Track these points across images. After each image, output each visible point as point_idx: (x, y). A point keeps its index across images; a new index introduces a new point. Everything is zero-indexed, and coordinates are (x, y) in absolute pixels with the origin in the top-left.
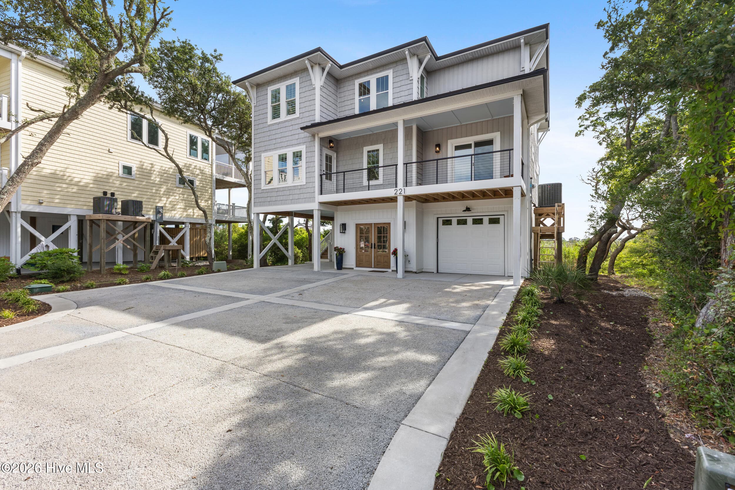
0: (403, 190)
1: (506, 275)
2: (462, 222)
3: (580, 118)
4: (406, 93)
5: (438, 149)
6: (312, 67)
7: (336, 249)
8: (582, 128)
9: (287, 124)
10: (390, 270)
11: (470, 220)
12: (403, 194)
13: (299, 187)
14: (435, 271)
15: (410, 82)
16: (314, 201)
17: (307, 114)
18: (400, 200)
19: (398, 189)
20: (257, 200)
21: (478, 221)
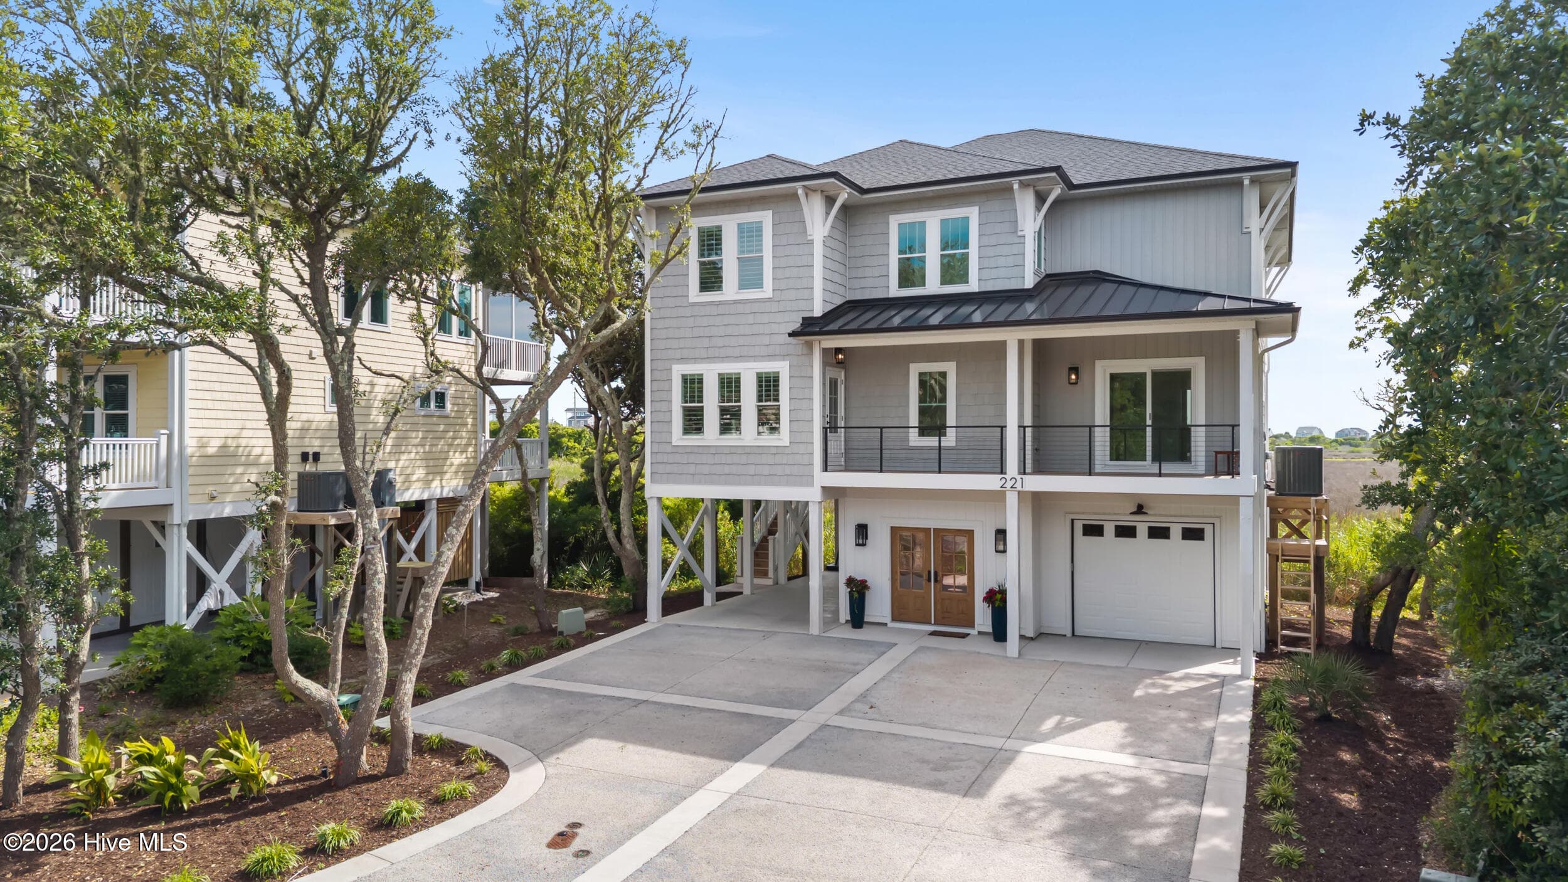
0: (1019, 481)
1: (1218, 646)
2: (1124, 532)
3: (1358, 314)
4: (1010, 261)
5: (1073, 377)
6: (807, 195)
7: (850, 582)
8: (1362, 334)
9: (740, 308)
10: (974, 632)
11: (1142, 530)
12: (1019, 488)
13: (774, 451)
14: (1069, 634)
15: (1017, 240)
16: (812, 484)
17: (792, 294)
18: (1012, 499)
19: (1008, 476)
20: (661, 468)
21: (1159, 533)
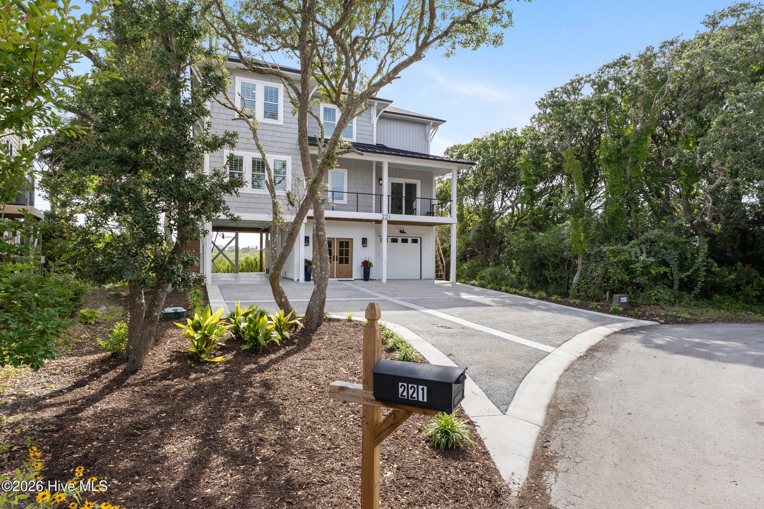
0: (389, 216)
1: (423, 278)
2: (395, 240)
4: (368, 133)
5: (381, 182)
7: (305, 261)
9: (265, 127)
10: (352, 279)
11: (400, 240)
12: (389, 219)
15: (371, 126)
18: (385, 223)
19: (385, 214)
21: (405, 241)
